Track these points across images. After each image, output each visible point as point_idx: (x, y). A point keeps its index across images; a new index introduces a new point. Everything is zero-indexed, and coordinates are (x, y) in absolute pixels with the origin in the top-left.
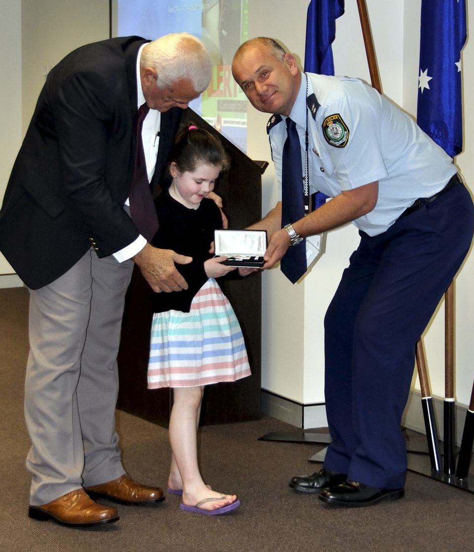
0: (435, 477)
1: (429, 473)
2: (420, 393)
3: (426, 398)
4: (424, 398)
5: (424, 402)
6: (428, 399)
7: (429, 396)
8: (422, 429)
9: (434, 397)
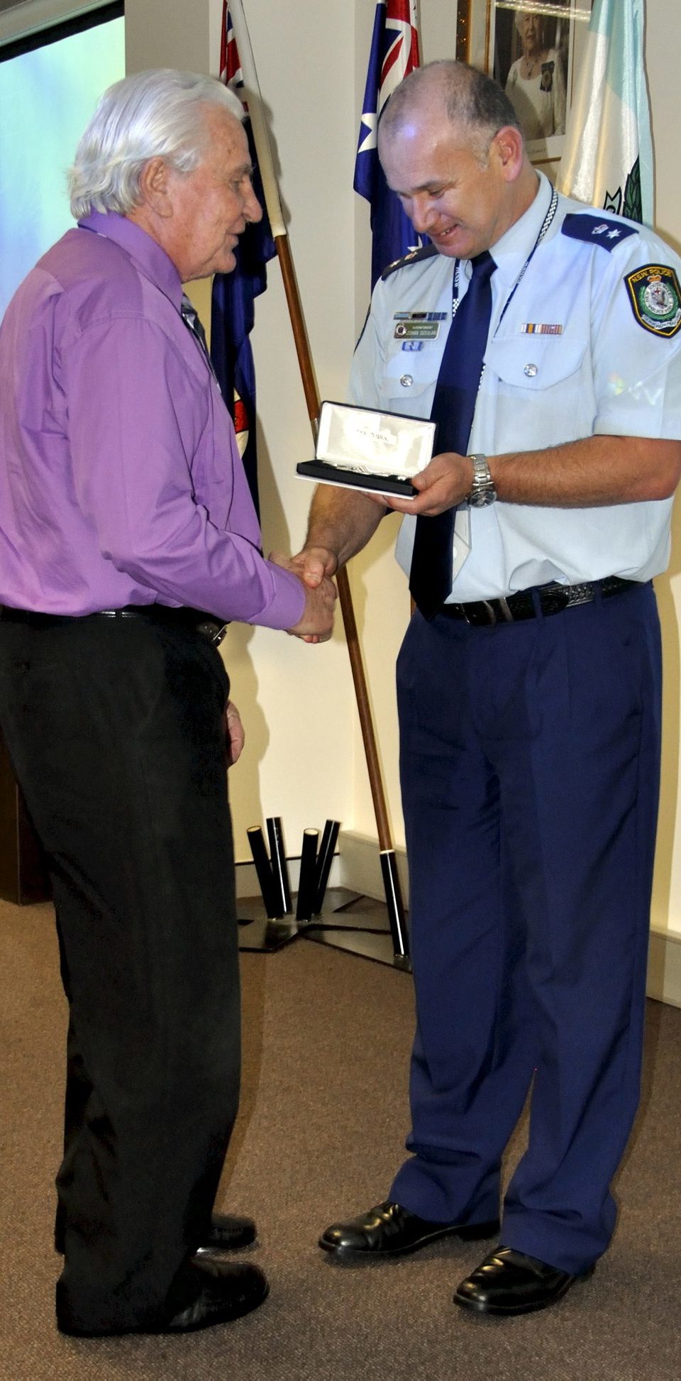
0: (400, 966)
1: (391, 961)
2: (378, 842)
3: (387, 852)
4: (383, 852)
5: (383, 858)
6: (390, 854)
7: (390, 847)
8: (382, 896)
9: (399, 849)
